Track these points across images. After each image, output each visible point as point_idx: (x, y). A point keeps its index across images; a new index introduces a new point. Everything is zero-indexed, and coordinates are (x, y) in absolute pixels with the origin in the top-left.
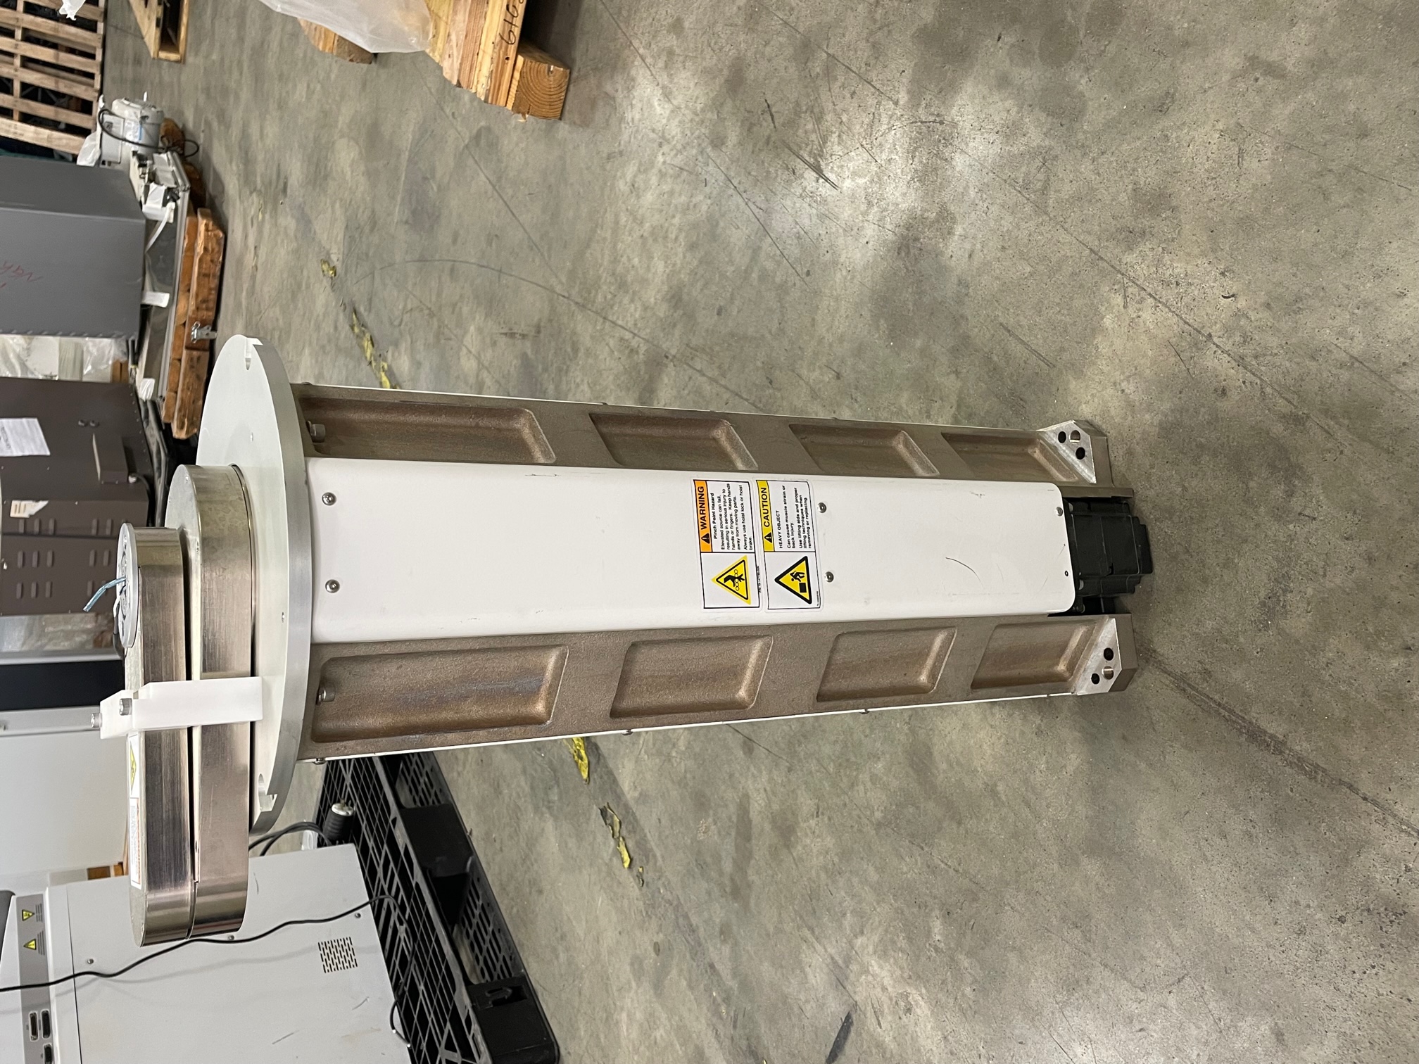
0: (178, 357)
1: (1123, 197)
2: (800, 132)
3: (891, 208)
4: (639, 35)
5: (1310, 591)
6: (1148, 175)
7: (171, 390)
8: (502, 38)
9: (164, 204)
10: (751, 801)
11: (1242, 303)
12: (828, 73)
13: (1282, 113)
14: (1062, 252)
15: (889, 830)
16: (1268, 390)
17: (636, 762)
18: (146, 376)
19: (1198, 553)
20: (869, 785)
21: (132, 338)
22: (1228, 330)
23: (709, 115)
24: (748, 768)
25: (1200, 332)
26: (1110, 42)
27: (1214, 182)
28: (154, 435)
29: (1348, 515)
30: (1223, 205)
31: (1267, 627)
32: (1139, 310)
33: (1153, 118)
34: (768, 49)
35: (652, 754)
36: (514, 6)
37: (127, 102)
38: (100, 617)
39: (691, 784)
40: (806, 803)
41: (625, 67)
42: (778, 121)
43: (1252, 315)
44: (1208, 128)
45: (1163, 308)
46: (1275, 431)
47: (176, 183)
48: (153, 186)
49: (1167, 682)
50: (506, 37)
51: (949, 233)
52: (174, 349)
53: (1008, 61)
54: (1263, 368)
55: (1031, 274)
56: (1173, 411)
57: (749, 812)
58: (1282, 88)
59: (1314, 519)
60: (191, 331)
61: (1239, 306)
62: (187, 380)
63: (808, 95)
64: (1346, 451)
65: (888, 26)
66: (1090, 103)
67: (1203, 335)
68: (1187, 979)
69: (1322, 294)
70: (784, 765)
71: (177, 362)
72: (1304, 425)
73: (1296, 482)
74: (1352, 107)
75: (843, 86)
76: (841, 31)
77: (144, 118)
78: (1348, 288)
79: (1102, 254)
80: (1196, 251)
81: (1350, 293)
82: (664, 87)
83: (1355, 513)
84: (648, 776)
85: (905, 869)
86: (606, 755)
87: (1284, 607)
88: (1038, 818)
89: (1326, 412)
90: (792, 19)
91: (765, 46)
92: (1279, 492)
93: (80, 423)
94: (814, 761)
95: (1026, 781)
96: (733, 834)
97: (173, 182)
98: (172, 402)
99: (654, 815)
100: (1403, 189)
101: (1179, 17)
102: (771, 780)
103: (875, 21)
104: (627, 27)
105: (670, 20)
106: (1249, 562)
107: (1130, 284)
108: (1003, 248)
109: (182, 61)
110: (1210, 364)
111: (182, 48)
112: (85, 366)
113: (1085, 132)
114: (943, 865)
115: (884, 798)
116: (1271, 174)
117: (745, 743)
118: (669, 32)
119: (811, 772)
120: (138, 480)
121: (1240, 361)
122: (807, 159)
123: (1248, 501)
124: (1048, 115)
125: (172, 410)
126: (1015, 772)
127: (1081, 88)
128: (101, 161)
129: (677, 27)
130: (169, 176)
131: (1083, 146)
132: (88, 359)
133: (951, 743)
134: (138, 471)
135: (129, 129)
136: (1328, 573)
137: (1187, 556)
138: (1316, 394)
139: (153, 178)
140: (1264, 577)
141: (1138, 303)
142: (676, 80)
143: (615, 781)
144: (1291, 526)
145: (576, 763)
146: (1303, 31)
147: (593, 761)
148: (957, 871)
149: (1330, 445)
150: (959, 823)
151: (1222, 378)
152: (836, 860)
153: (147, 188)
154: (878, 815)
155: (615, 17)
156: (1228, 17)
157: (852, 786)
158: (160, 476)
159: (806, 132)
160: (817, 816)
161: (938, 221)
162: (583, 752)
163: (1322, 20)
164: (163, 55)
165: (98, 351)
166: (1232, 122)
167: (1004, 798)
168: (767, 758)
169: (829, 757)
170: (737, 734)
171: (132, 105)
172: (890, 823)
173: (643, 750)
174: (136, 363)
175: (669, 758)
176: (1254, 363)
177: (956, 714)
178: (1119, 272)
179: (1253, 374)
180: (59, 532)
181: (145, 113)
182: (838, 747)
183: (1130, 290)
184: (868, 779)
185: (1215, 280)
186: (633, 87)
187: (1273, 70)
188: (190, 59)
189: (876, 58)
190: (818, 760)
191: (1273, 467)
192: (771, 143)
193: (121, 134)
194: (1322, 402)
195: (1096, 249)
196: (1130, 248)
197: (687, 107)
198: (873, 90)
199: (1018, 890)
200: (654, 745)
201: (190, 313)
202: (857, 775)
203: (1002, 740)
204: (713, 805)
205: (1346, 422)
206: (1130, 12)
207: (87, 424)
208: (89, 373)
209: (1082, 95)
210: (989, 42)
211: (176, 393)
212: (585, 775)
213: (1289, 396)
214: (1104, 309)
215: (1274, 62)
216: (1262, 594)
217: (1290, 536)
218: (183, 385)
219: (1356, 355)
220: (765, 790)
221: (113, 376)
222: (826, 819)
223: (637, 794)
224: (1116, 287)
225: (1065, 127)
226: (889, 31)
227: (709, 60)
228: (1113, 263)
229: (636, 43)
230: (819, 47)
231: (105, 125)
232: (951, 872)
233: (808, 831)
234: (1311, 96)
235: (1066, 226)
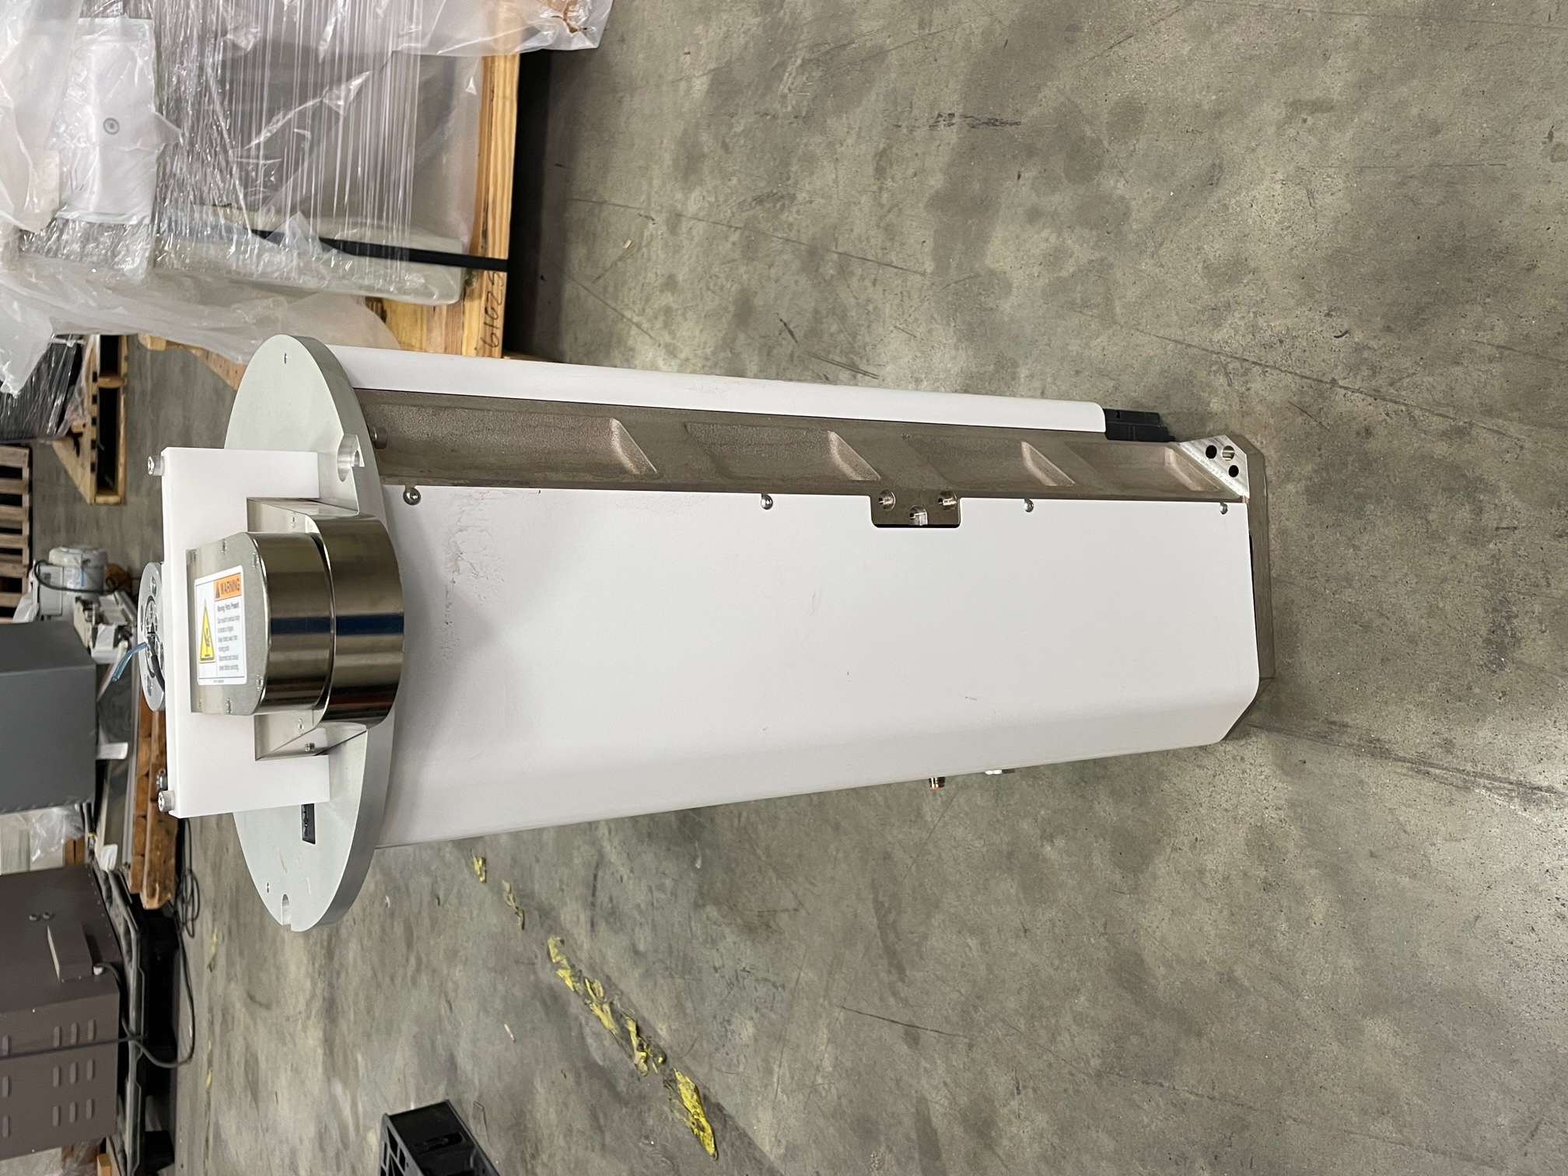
0: (142, 813)
1: (1196, 278)
2: (826, 337)
3: (942, 376)
4: (631, 305)
5: (1537, 608)
6: (1217, 249)
7: (137, 854)
8: (485, 342)
9: (116, 645)
10: (930, 1104)
11: (1358, 336)
12: (843, 271)
13: (1342, 143)
14: (1144, 355)
15: (1114, 1078)
16: (1417, 412)
17: (774, 1109)
18: (106, 843)
19: (1394, 613)
20: (1074, 1029)
21: (88, 801)
22: (1353, 368)
23: (722, 355)
24: (918, 1064)
25: (1321, 381)
26: (1138, 140)
27: (1290, 230)
28: (119, 914)
29: (1553, 511)
30: (1307, 249)
31: (1501, 666)
32: (1246, 382)
33: (1206, 193)
34: (773, 271)
35: (792, 1091)
36: (492, 308)
37: (64, 550)
38: (68, 1160)
39: (849, 1111)
40: (1000, 1081)
41: (621, 342)
42: (799, 334)
43: (1373, 344)
44: (1266, 183)
45: (1273, 371)
46: (1438, 452)
47: (127, 619)
48: (102, 627)
49: (1404, 771)
50: (488, 340)
51: (1014, 379)
52: (137, 806)
53: (1034, 195)
54: (1404, 393)
55: (1116, 388)
56: (1316, 472)
57: (929, 1121)
58: (1334, 119)
59: (1515, 528)
60: (155, 780)
61: (1357, 340)
62: (155, 838)
63: (826, 300)
64: (1526, 445)
65: (897, 205)
66: (1133, 203)
67: (1326, 382)
68: (1542, 1128)
69: (1444, 297)
70: (962, 1043)
71: (143, 820)
72: (1469, 434)
73: (1482, 497)
74: (1415, 111)
75: (862, 278)
76: (848, 227)
77: (85, 562)
78: (1469, 280)
79: (1188, 340)
80: (1292, 302)
81: (1474, 284)
82: (667, 346)
83: (1559, 506)
84: (792, 1121)
85: (1146, 1120)
86: (733, 1113)
87: (1513, 636)
88: (1296, 993)
89: (1489, 412)
90: (793, 235)
91: (770, 268)
92: (1464, 514)
93: (31, 918)
94: (1000, 1024)
95: (1268, 951)
96: (917, 1156)
97: (123, 619)
98: (138, 867)
99: (809, 1168)
100: (1495, 167)
101: (1204, 93)
102: (949, 1068)
103: (882, 206)
104: (616, 302)
105: (660, 281)
106: (1456, 601)
107: (1229, 360)
108: (1077, 373)
109: (123, 502)
110: (1343, 410)
111: (121, 488)
112: (32, 851)
113: (1136, 232)
114: (1193, 1098)
115: (1097, 1038)
116: (1349, 201)
117: (907, 1033)
118: (662, 291)
119: (998, 1039)
120: (105, 970)
121: (1377, 395)
122: (838, 360)
123: (1433, 535)
124: (1091, 229)
125: (139, 877)
126: (1252, 946)
127: (1119, 192)
128: (40, 617)
129: (670, 284)
130: (119, 615)
131: (1137, 245)
132: (35, 843)
133: (1163, 939)
134: (104, 959)
135: (69, 577)
136: (1552, 582)
137: (1383, 620)
138: (1472, 398)
139: (101, 619)
140: (1480, 612)
141: (1242, 375)
142: (678, 335)
143: (751, 1143)
144: (1491, 546)
145: (697, 1136)
146: (1339, 61)
147: (718, 1126)
148: (1212, 1099)
149: (1505, 446)
150: (1199, 1034)
151: (1361, 419)
152: (1056, 1141)
153: (95, 631)
154: (1095, 1062)
155: (602, 297)
156: (1256, 75)
157: (1053, 1039)
158: (131, 960)
159: (832, 335)
160: (1019, 1093)
161: (997, 371)
162: (703, 1121)
163: (1357, 44)
164: (101, 499)
165: (47, 832)
166: (1291, 168)
167: (1247, 984)
168: (938, 1042)
169: (1017, 1011)
170: (894, 1025)
171: (71, 551)
172: (1112, 1067)
173: (779, 1090)
174: (93, 830)
175: (814, 1088)
176: (1392, 390)
177: (1160, 901)
178: (1212, 352)
179: (1395, 402)
180: (14, 1051)
181: (86, 556)
182: (1024, 996)
183: (1231, 366)
184: (1071, 1022)
185: (1322, 324)
186: (633, 357)
187: (1319, 107)
188: (132, 499)
189: (891, 239)
190: (1003, 1021)
191: (1449, 491)
192: (795, 358)
193: (60, 584)
194: (1482, 404)
195: (1180, 338)
196: (1218, 326)
197: (696, 356)
198: (895, 270)
199: (1295, 1094)
200: (792, 1078)
201: (153, 760)
202: (1057, 1021)
203: (1225, 912)
204: (882, 1127)
205: (1516, 414)
206: (1151, 107)
207: (39, 918)
208: (38, 860)
209: (1122, 198)
210: (1008, 184)
211: (143, 855)
212: (711, 1150)
213: (1443, 410)
214: (1206, 395)
215: (1318, 98)
216: (1484, 631)
217: (1494, 556)
218: (151, 843)
219: (1502, 343)
220: (945, 1084)
221: (66, 860)
222: (1030, 1091)
223: (782, 1151)
224: (1214, 368)
225: (1112, 235)
226: (900, 210)
227: (711, 303)
228: (1203, 346)
229: (628, 314)
230: (828, 250)
231: (42, 576)
232: (1206, 1102)
233: (1012, 1117)
234: (1368, 115)
235: (1141, 328)
